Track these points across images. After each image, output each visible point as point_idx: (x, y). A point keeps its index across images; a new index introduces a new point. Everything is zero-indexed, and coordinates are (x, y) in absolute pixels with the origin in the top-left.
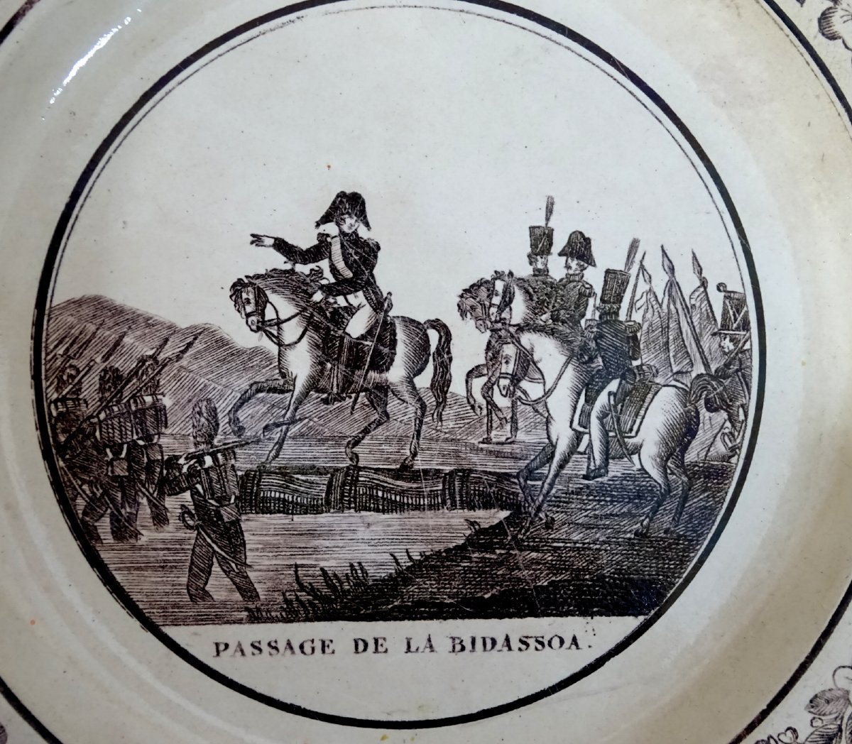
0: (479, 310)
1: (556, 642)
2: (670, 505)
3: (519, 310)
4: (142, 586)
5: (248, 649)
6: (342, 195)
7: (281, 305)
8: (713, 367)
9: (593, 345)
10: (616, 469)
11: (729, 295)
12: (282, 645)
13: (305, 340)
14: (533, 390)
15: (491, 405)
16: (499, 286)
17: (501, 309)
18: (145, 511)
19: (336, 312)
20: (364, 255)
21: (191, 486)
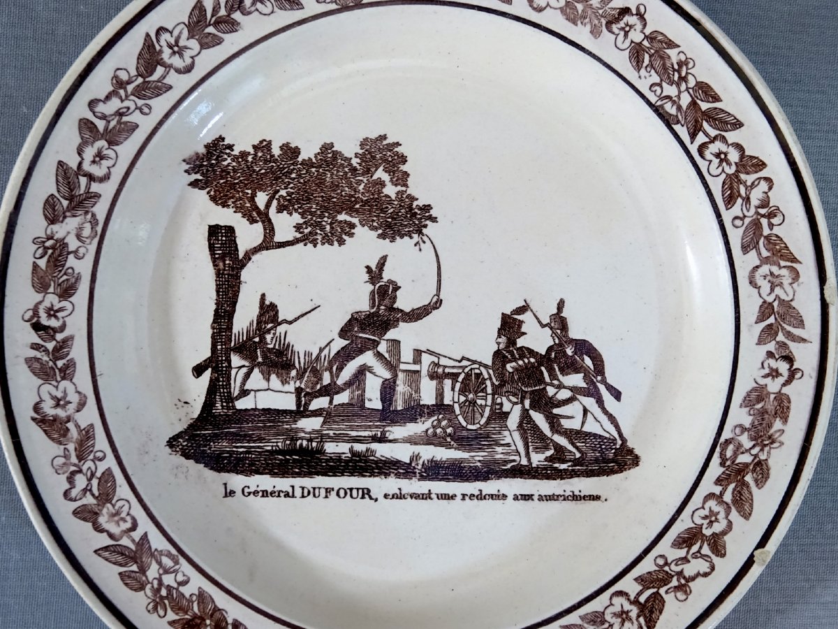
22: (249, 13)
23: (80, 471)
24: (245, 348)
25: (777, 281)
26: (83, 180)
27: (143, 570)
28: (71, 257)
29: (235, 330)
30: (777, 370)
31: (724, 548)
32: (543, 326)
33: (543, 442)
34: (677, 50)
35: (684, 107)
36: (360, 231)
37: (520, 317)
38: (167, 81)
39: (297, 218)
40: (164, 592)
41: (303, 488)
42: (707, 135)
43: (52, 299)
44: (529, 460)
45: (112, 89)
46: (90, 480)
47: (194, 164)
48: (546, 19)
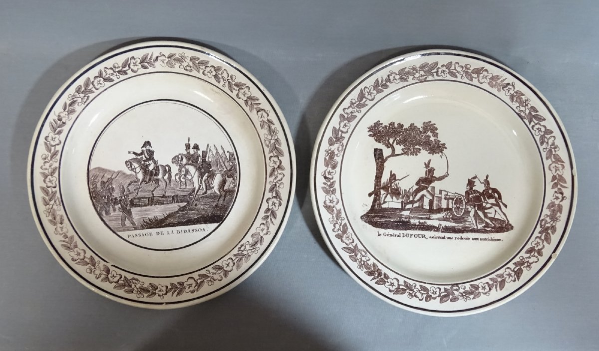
0: (176, 162)
1: (200, 230)
3: (185, 161)
5: (135, 236)
6: (146, 142)
8: (228, 169)
9: (201, 166)
11: (230, 153)
12: (141, 235)
13: (141, 172)
15: (180, 181)
16: (180, 156)
17: (181, 161)
18: (112, 209)
20: (151, 153)
21: (120, 203)
22: (392, 83)
23: (337, 224)
24: (385, 188)
25: (557, 169)
26: (340, 133)
27: (356, 255)
28: (336, 156)
29: (382, 182)
30: (558, 197)
31: (542, 253)
33: (482, 221)
34: (524, 96)
35: (527, 114)
36: (423, 151)
37: (474, 180)
38: (366, 103)
39: (402, 147)
40: (362, 263)
41: (403, 234)
42: (535, 123)
43: (329, 170)
44: (477, 227)
45: (350, 105)
46: (340, 226)
47: (371, 129)
48: (483, 86)
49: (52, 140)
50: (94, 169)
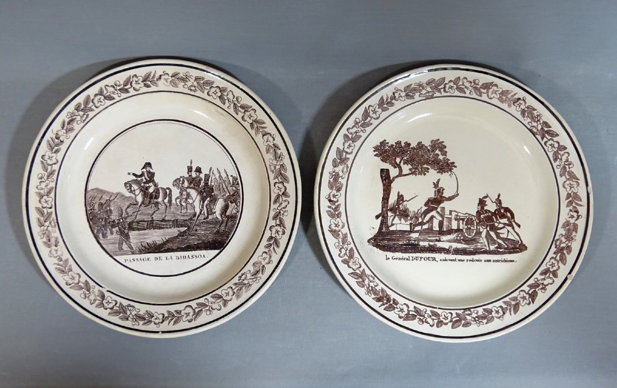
0: (177, 185)
1: (200, 257)
2: (224, 225)
3: (186, 184)
4: (109, 248)
5: (132, 260)
6: (146, 163)
7: (135, 187)
8: (231, 194)
9: (203, 190)
10: (210, 217)
11: (233, 177)
12: (139, 259)
13: (140, 194)
14: (190, 201)
15: (181, 205)
16: (181, 179)
17: (182, 184)
18: (109, 232)
19: (146, 187)
20: (152, 175)
21: (118, 226)
22: (398, 100)
23: (343, 248)
24: (393, 210)
25: (572, 186)
26: (344, 154)
27: (363, 281)
28: (340, 178)
29: (389, 203)
30: (573, 216)
31: (557, 274)
32: (493, 202)
34: (536, 111)
35: (539, 130)
36: (431, 170)
37: (485, 200)
38: (371, 122)
39: (410, 166)
40: (370, 288)
41: (412, 257)
42: (547, 139)
43: (334, 192)
44: (489, 248)
45: (354, 124)
46: (346, 251)
47: (376, 149)
48: (493, 101)
49: (49, 159)
50: (92, 189)
